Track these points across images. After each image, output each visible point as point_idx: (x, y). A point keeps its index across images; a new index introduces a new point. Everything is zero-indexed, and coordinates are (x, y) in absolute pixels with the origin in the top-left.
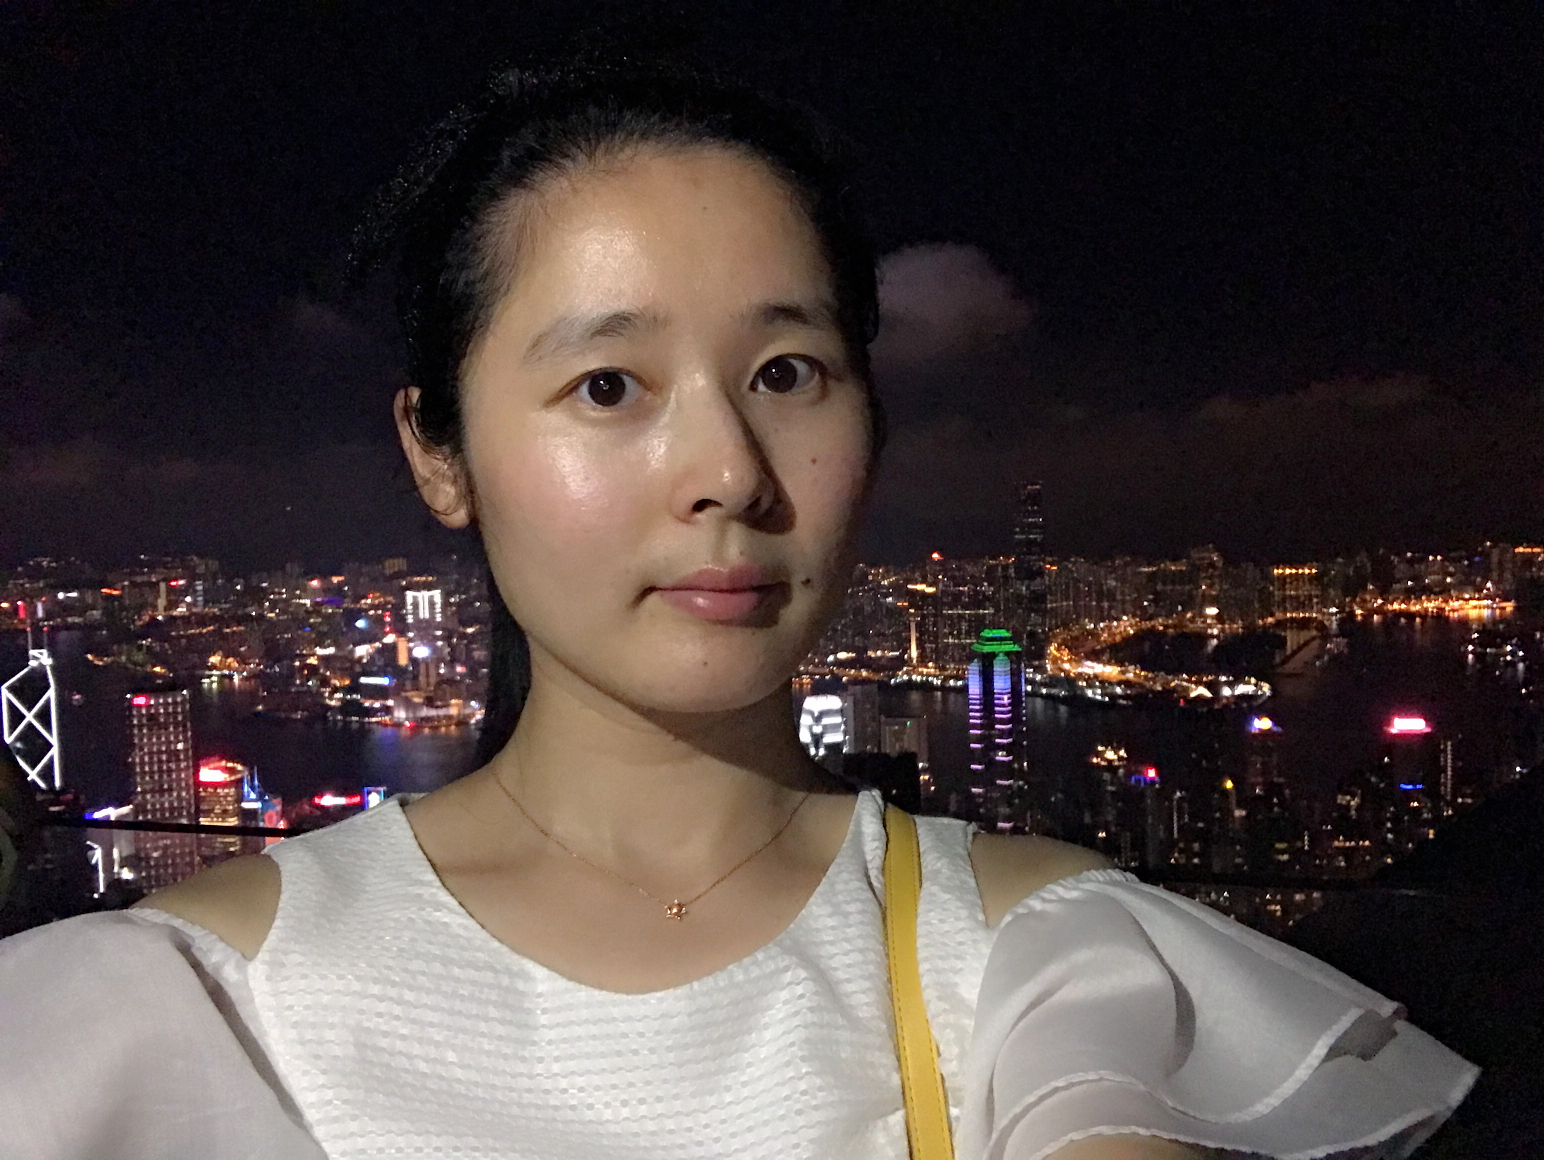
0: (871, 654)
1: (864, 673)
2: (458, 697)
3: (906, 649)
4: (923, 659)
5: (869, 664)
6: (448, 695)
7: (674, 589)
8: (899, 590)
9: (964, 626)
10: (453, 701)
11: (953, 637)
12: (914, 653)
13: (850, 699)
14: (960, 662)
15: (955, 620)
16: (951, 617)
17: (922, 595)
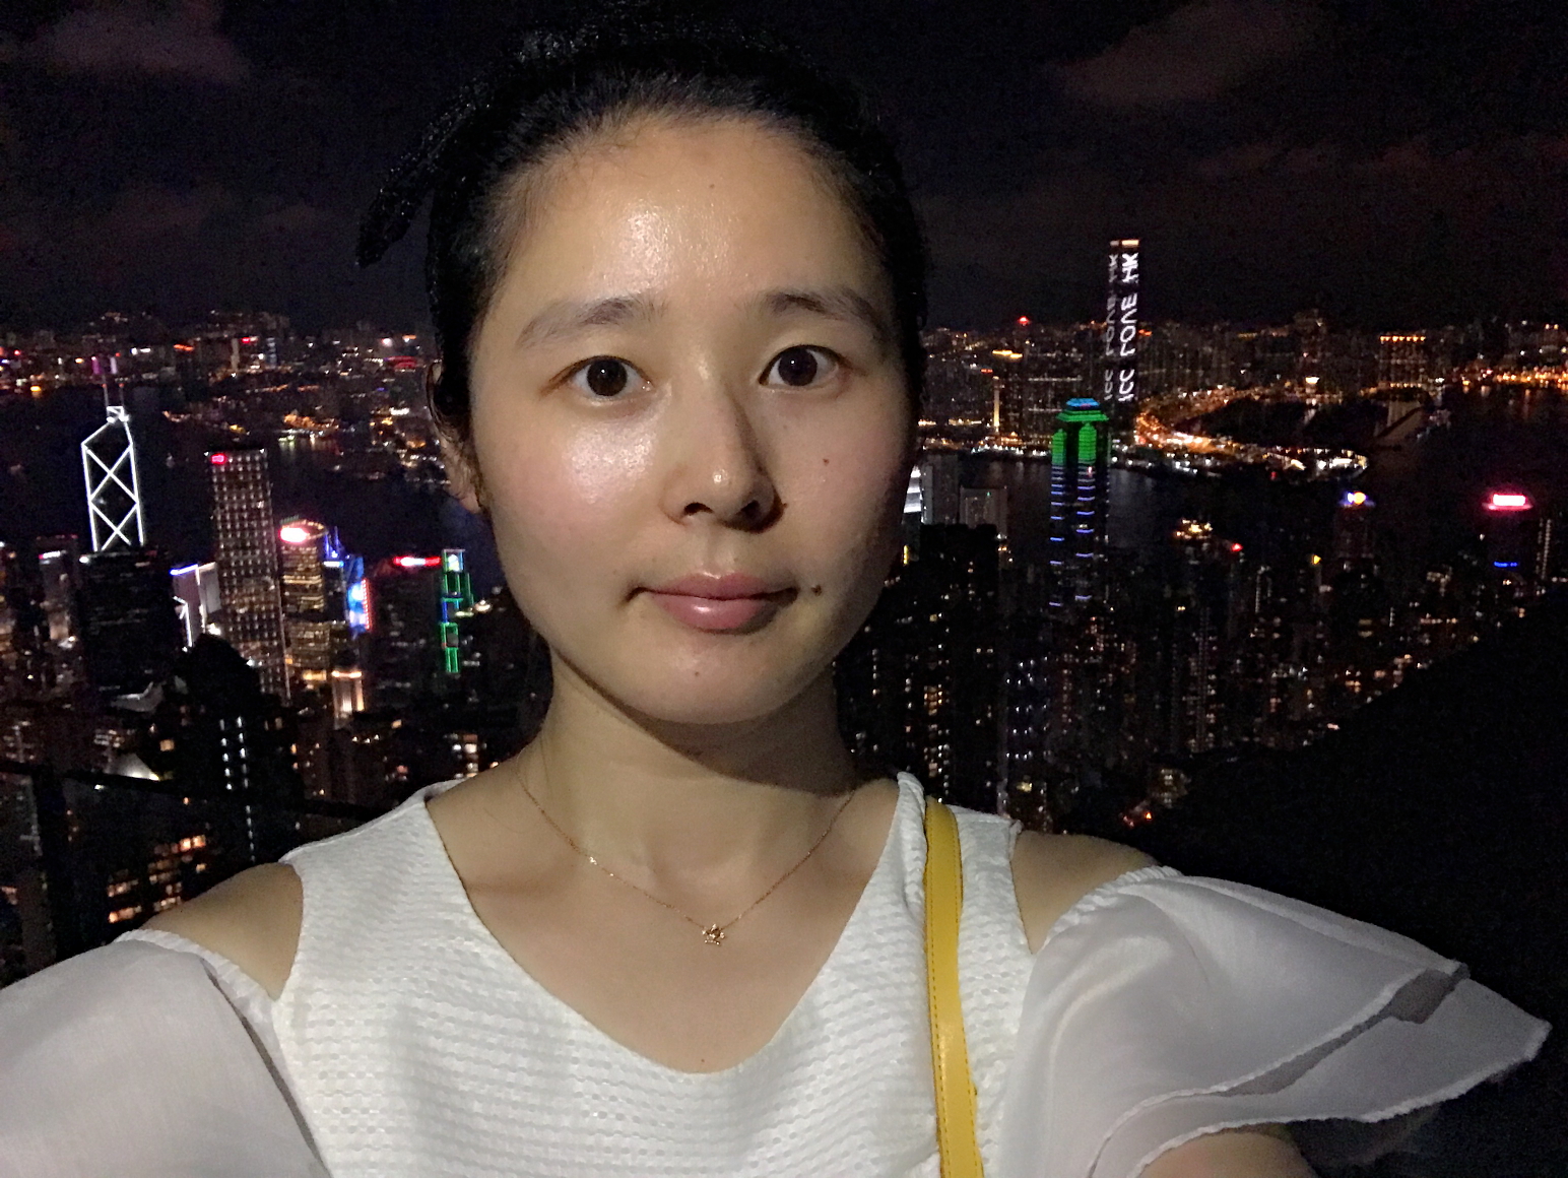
0: (952, 422)
1: (945, 443)
3: (988, 419)
4: (1005, 429)
5: (951, 434)
7: (663, 592)
8: (983, 357)
9: (1050, 395)
11: (1039, 406)
12: (997, 422)
13: (929, 469)
14: (1045, 432)
15: (1041, 389)
16: (1036, 385)
17: (1007, 362)
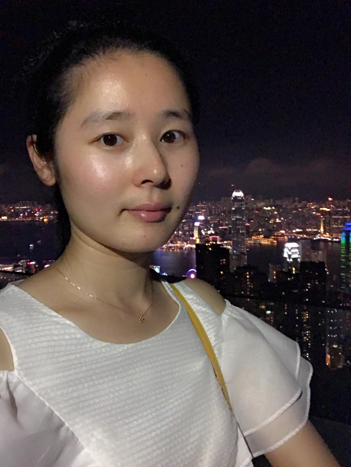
0: (308, 230)
1: (305, 236)
2: (180, 241)
3: (319, 229)
4: (325, 232)
5: (307, 233)
6: (177, 240)
7: (133, 210)
8: (317, 210)
9: (339, 222)
10: (178, 242)
11: (336, 225)
12: (322, 230)
13: (301, 244)
14: (338, 233)
15: (336, 220)
16: (335, 219)
17: (325, 211)
